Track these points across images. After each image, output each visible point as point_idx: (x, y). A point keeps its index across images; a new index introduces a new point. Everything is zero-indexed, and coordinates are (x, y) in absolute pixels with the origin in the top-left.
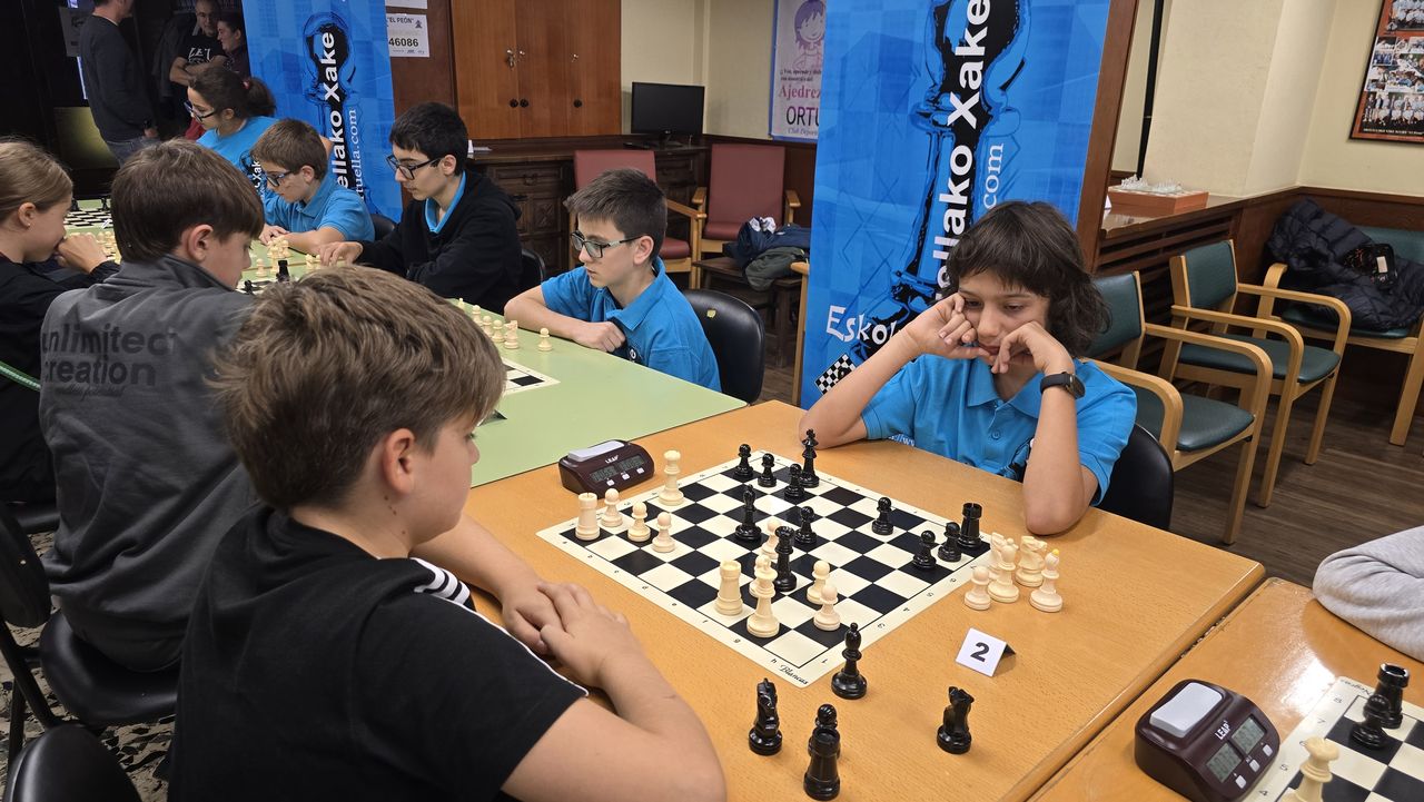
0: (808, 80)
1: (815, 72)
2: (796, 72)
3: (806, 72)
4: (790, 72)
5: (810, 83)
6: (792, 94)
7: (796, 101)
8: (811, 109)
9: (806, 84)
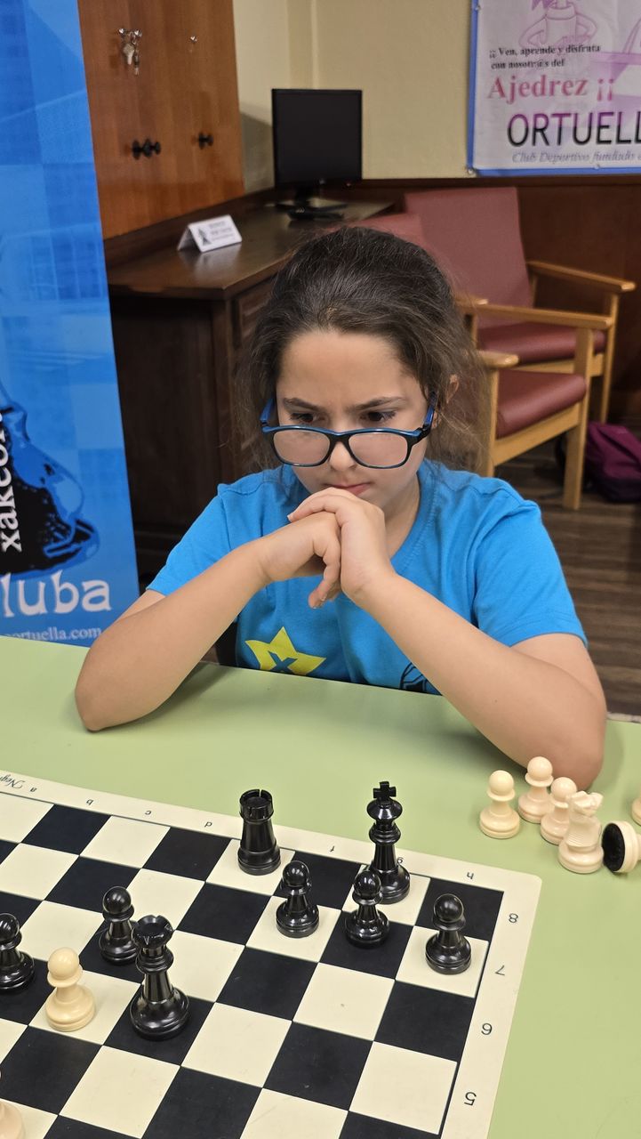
0: (556, 63)
1: (571, 49)
2: (526, 52)
3: (550, 50)
4: (513, 52)
5: (561, 68)
6: (516, 91)
7: (529, 105)
8: (561, 116)
9: (551, 73)
